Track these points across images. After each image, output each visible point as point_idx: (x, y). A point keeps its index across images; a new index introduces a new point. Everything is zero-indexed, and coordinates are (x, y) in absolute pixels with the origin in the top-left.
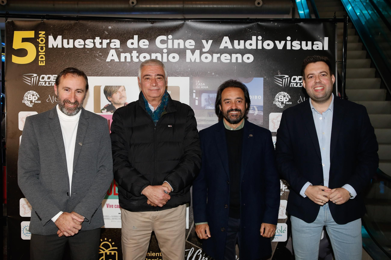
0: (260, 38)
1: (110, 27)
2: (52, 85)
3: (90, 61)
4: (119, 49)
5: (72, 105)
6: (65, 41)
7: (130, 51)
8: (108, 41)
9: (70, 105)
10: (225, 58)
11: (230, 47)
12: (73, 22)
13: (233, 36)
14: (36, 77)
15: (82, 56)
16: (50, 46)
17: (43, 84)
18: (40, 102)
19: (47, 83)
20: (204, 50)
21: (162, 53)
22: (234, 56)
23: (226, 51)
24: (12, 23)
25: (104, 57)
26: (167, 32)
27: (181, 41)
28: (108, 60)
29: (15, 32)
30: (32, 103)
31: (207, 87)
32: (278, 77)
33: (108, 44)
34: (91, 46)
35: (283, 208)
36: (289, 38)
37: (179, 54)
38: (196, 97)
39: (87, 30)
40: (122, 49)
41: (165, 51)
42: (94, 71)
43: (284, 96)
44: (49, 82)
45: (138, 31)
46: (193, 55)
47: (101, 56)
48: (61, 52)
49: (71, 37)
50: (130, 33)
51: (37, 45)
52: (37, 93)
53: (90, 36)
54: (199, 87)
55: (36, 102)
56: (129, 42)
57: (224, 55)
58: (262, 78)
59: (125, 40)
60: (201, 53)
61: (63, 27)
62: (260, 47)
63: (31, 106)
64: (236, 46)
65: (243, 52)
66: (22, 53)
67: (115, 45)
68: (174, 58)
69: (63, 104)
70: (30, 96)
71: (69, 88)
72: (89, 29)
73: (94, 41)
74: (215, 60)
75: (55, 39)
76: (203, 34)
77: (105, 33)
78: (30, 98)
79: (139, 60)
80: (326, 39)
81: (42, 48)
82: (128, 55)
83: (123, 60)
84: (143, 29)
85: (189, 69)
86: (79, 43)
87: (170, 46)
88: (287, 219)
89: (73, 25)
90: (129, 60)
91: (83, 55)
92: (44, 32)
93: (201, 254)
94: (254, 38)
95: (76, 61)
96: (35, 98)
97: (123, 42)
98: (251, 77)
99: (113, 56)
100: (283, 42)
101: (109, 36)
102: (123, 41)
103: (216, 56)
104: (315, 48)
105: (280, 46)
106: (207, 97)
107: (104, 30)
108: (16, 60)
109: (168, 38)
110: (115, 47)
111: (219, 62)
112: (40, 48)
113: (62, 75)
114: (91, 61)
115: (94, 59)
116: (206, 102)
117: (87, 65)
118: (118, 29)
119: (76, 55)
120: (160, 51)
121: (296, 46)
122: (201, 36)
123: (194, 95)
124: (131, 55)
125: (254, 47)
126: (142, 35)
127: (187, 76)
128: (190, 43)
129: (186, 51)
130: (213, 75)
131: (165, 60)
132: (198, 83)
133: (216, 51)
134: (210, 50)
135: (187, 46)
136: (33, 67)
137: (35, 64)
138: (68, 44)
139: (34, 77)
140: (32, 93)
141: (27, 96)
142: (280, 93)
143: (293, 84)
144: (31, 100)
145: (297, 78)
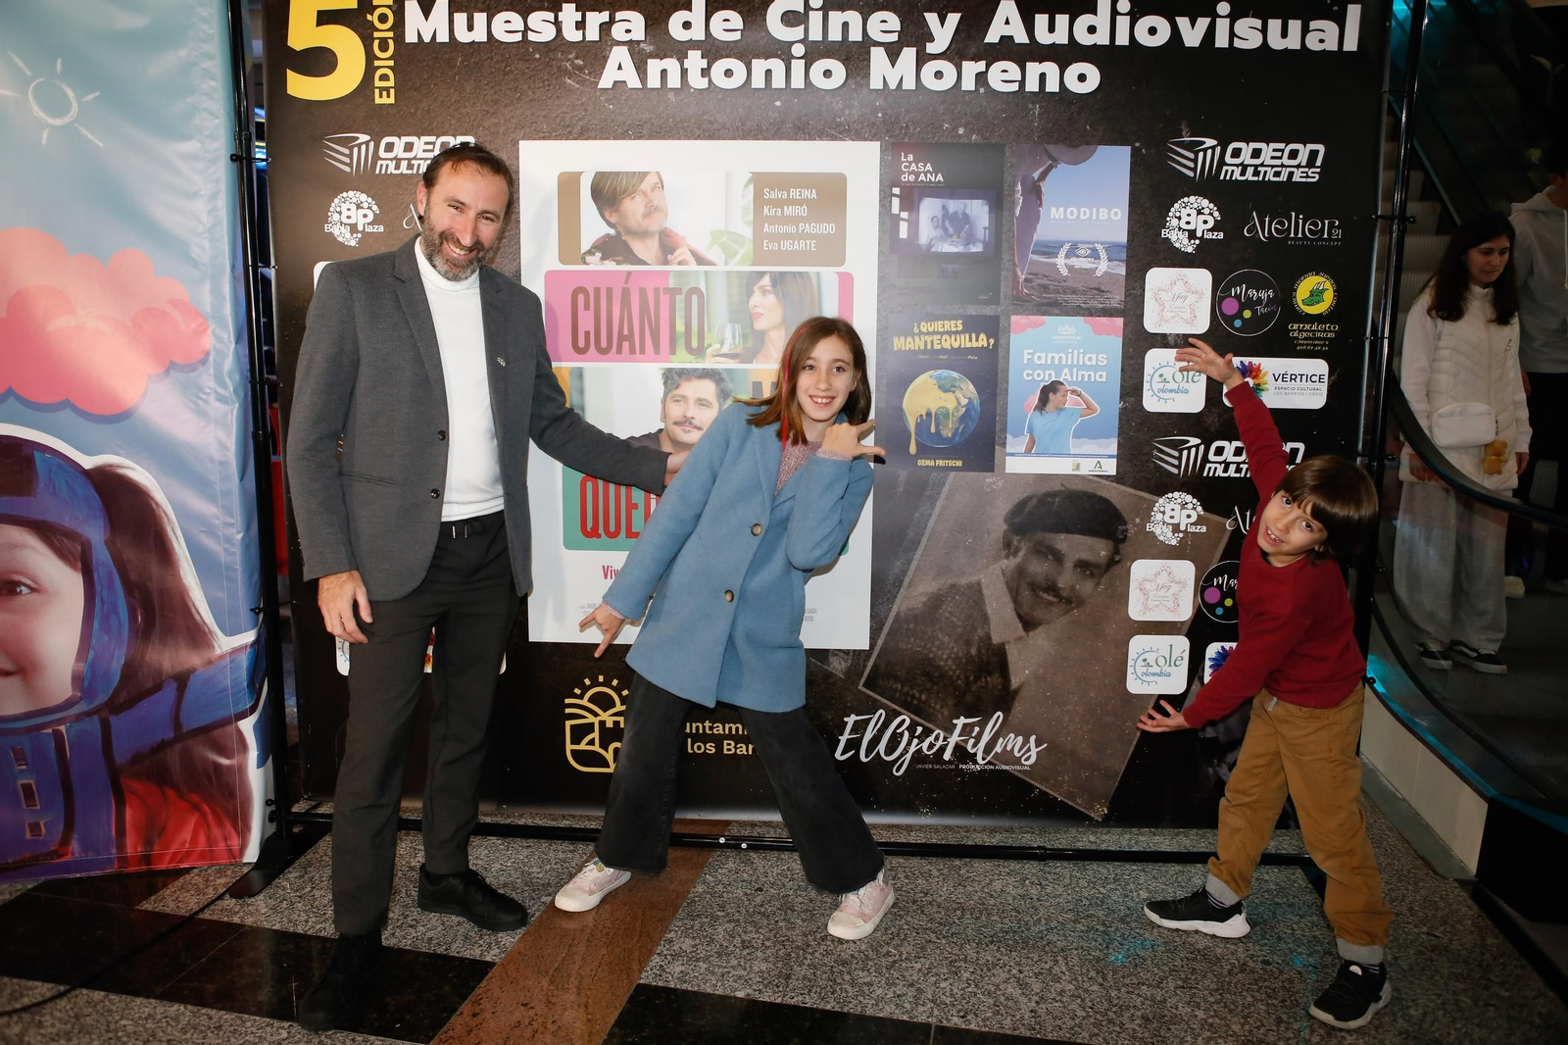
0: (1124, 5)
3: (544, 87)
4: (642, 45)
6: (461, 18)
7: (680, 51)
8: (605, 16)
9: (458, 251)
10: (1003, 76)
11: (1021, 37)
14: (367, 143)
15: (517, 69)
16: (411, 37)
17: (392, 170)
18: (381, 229)
19: (404, 164)
20: (931, 48)
21: (787, 59)
22: (1034, 69)
23: (1007, 50)
25: (590, 73)
27: (853, 17)
28: (606, 81)
30: (357, 232)
31: (940, 177)
32: (1182, 145)
33: (606, 28)
34: (547, 34)
35: (1180, 586)
36: (1223, 8)
37: (845, 61)
38: (902, 209)
40: (651, 44)
41: (798, 50)
42: (558, 120)
43: (1199, 212)
44: (409, 160)
46: (893, 66)
47: (580, 69)
48: (447, 56)
49: (480, 5)
51: (366, 34)
52: (370, 200)
54: (912, 178)
55: (369, 229)
56: (676, 20)
57: (998, 66)
58: (1128, 149)
59: (660, 12)
60: (922, 59)
62: (1123, 39)
63: (354, 243)
64: (1043, 37)
65: (1066, 54)
66: (319, 62)
67: (628, 31)
68: (827, 74)
69: (438, 242)
70: (349, 210)
71: (462, 204)
73: (556, 18)
74: (968, 84)
75: (426, 12)
78: (349, 217)
79: (710, 81)
80: (1354, 13)
81: (384, 47)
82: (672, 65)
83: (654, 81)
85: (880, 115)
86: (506, 26)
87: (816, 35)
88: (1190, 622)
90: (674, 81)
91: (521, 65)
93: (907, 729)
94: (1104, 5)
95: (498, 88)
96: (365, 216)
97: (656, 23)
98: (1088, 144)
99: (620, 68)
100: (1203, 23)
102: (657, 15)
103: (971, 68)
104: (1313, 43)
105: (1192, 35)
106: (939, 214)
108: (300, 86)
109: (807, 7)
110: (626, 37)
111: (982, 90)
112: (376, 43)
113: (448, 160)
115: (557, 78)
116: (936, 227)
117: (532, 100)
119: (497, 66)
120: (783, 51)
121: (1249, 34)
123: (896, 202)
124: (682, 64)
125: (1102, 38)
127: (872, 138)
128: (882, 21)
129: (869, 53)
130: (960, 136)
131: (798, 82)
132: (911, 163)
133: (973, 50)
134: (953, 46)
135: (875, 33)
136: (356, 110)
137: (362, 100)
138: (470, 28)
139: (359, 146)
140: (354, 200)
141: (338, 209)
142: (1186, 199)
143: (1230, 169)
144: (352, 221)
145: (1247, 149)
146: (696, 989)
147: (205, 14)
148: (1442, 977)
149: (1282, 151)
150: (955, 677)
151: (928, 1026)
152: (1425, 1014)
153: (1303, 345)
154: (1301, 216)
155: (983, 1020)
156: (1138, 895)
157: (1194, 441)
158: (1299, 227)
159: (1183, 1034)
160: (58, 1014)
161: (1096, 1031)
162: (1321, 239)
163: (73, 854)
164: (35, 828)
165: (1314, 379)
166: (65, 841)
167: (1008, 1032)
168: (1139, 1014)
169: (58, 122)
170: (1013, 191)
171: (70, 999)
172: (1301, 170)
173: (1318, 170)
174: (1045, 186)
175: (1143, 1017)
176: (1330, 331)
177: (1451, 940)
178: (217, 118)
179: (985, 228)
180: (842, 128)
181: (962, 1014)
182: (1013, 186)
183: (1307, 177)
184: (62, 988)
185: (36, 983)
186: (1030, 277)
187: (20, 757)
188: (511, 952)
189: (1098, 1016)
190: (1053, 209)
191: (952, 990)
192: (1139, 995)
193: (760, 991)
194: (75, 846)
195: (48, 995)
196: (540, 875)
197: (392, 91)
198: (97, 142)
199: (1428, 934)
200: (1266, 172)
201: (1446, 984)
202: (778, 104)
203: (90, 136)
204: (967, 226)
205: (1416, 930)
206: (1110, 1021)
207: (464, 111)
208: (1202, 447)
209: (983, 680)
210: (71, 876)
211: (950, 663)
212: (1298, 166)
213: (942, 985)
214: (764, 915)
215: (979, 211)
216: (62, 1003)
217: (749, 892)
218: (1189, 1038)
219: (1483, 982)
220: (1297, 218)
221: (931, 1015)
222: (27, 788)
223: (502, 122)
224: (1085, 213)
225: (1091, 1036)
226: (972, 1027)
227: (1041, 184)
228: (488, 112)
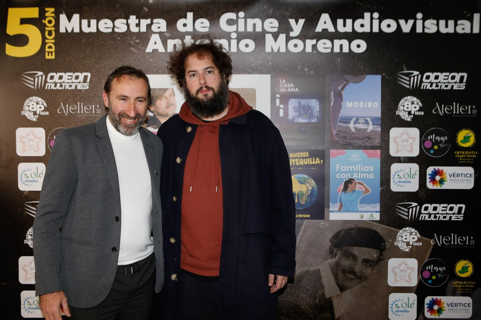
0: (376, 15)
1: (151, 1)
2: (66, 88)
3: (122, 52)
4: (165, 34)
5: (131, 121)
7: (182, 36)
8: (149, 21)
9: (129, 120)
10: (324, 46)
13: (336, 13)
14: (42, 76)
15: (109, 44)
16: (62, 30)
17: (53, 87)
18: (47, 113)
19: (58, 85)
20: (292, 34)
21: (229, 39)
22: (337, 42)
23: (325, 35)
25: (142, 46)
26: (237, 7)
27: (258, 21)
28: (149, 49)
29: (11, 10)
30: (36, 114)
31: (297, 90)
32: (403, 74)
33: (149, 26)
34: (123, 29)
35: (411, 270)
36: (419, 16)
37: (255, 40)
38: (280, 104)
39: (118, 6)
40: (169, 33)
41: (234, 35)
43: (413, 103)
44: (61, 83)
45: (193, 6)
46: (276, 42)
47: (138, 44)
48: (78, 38)
49: (93, 16)
50: (181, 9)
51: (42, 28)
52: (43, 100)
53: (121, 15)
54: (285, 90)
55: (42, 113)
56: (180, 24)
57: (322, 42)
58: (380, 76)
59: (173, 19)
60: (288, 39)
62: (376, 30)
63: (34, 120)
64: (341, 29)
65: (351, 36)
66: (21, 40)
67: (159, 28)
68: (247, 46)
69: (118, 119)
70: (33, 105)
71: (126, 97)
72: (121, 4)
73: (127, 22)
74: (309, 49)
75: (69, 19)
76: (290, 10)
77: (143, 9)
78: (33, 108)
80: (477, 17)
81: (50, 33)
82: (178, 42)
83: (170, 49)
85: (270, 63)
86: (105, 25)
87: (241, 29)
88: (417, 287)
91: (111, 42)
92: (52, 10)
94: (367, 15)
95: (101, 52)
96: (40, 108)
97: (171, 24)
98: (362, 74)
99: (155, 43)
100: (411, 22)
101: (150, 14)
102: (171, 21)
103: (310, 43)
104: (459, 30)
105: (406, 27)
106: (297, 105)
107: (143, 5)
108: (11, 51)
109: (238, 17)
110: (158, 30)
111: (315, 52)
112: (47, 33)
113: (114, 77)
115: (127, 48)
116: (296, 111)
117: (117, 57)
118: (164, 3)
119: (101, 42)
120: (227, 36)
121: (431, 26)
122: (288, 13)
123: (278, 101)
125: (367, 29)
126: (200, 11)
127: (267, 73)
128: (270, 23)
129: (265, 36)
130: (306, 72)
131: (234, 49)
132: (284, 84)
133: (310, 35)
134: (302, 33)
135: (267, 28)
136: (37, 61)
137: (39, 57)
138: (89, 26)
139: (38, 77)
140: (35, 101)
141: (28, 105)
142: (406, 98)
143: (425, 84)
144: (34, 110)
145: (432, 75)
149: (448, 76)
150: (309, 314)
153: (462, 161)
154: (458, 104)
157: (414, 204)
158: (457, 109)
162: (467, 114)
165: (467, 176)
170: (329, 96)
172: (457, 84)
173: (465, 84)
174: (344, 93)
176: (474, 154)
179: (318, 112)
180: (253, 69)
182: (330, 92)
183: (460, 87)
186: (338, 132)
190: (348, 103)
200: (441, 85)
204: (310, 111)
207: (86, 62)
208: (418, 207)
209: (322, 315)
211: (307, 307)
215: (315, 104)
220: (456, 105)
223: (103, 67)
224: (362, 105)
227: (342, 92)
228: (96, 62)
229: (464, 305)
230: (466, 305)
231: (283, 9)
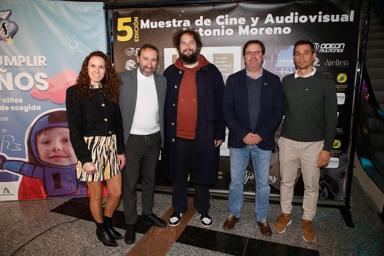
0: (297, 14)
1: (183, 11)
4: (189, 27)
5: (149, 70)
6: (152, 23)
8: (182, 21)
9: (148, 69)
10: (268, 31)
11: (273, 22)
12: (156, 9)
13: (276, 13)
14: (133, 50)
15: (163, 33)
16: (142, 28)
20: (252, 25)
21: (221, 29)
22: (276, 29)
23: (269, 25)
24: (117, 13)
26: (225, 12)
27: (235, 19)
29: (119, 19)
30: (131, 68)
33: (182, 24)
34: (170, 26)
36: (320, 13)
37: (233, 29)
39: (167, 14)
40: (192, 27)
41: (223, 27)
45: (203, 13)
46: (244, 29)
48: (149, 31)
49: (156, 20)
50: (197, 15)
51: (133, 27)
52: (134, 62)
53: (169, 19)
55: (134, 68)
56: (197, 22)
57: (267, 29)
59: (193, 20)
60: (250, 28)
61: (150, 13)
62: (296, 21)
64: (278, 21)
65: (283, 26)
66: (124, 33)
67: (187, 24)
68: (229, 32)
69: (143, 69)
70: (130, 64)
71: (147, 58)
72: (168, 14)
73: (172, 22)
74: (261, 33)
75: (145, 22)
76: (251, 12)
77: (179, 15)
78: (130, 65)
79: (204, 34)
80: (352, 12)
81: (136, 30)
84: (206, 11)
85: (241, 40)
86: (161, 24)
87: (227, 23)
89: (157, 11)
91: (164, 32)
92: (137, 18)
94: (292, 14)
95: (159, 37)
96: (133, 65)
98: (288, 45)
100: (315, 17)
101: (182, 18)
102: (192, 21)
103: (261, 29)
104: (342, 20)
105: (313, 19)
107: (179, 13)
108: (120, 39)
109: (225, 17)
110: (186, 26)
111: (264, 34)
112: (135, 29)
113: (142, 49)
114: (170, 36)
117: (167, 40)
118: (189, 12)
119: (159, 33)
120: (220, 27)
121: (326, 19)
122: (250, 14)
125: (291, 21)
126: (206, 15)
127: (239, 46)
128: (241, 20)
129: (238, 27)
131: (223, 34)
133: (262, 25)
134: (257, 25)
135: (240, 22)
136: (131, 43)
137: (132, 41)
138: (154, 25)
139: (132, 50)
140: (131, 62)
141: (128, 64)
143: (322, 50)
144: (130, 66)
145: (326, 45)
146: (199, 227)
147: (102, 25)
148: (368, 235)
149: (334, 45)
151: (247, 237)
152: (362, 243)
153: (339, 90)
154: (339, 60)
155: (259, 237)
156: (299, 212)
158: (338, 63)
159: (303, 243)
160: (77, 223)
161: (284, 241)
162: (344, 65)
163: (78, 193)
164: (71, 187)
165: (341, 97)
166: (77, 190)
167: (264, 240)
168: (294, 238)
169: (74, 48)
170: (271, 57)
171: (79, 221)
172: (339, 49)
173: (343, 49)
174: (278, 55)
175: (295, 239)
176: (346, 86)
177: (372, 227)
178: (104, 45)
180: (233, 44)
181: (255, 235)
183: (340, 51)
184: (77, 219)
185: (73, 217)
187: (69, 174)
188: (162, 217)
189: (285, 238)
190: (280, 60)
191: (253, 230)
192: (295, 234)
193: (212, 228)
194: (79, 191)
195: (75, 220)
196: (169, 202)
197: (138, 39)
198: (81, 52)
199: (367, 225)
200: (330, 50)
201: (368, 237)
202: (219, 39)
203: (80, 51)
205: (364, 224)
206: (287, 239)
207: (153, 43)
210: (78, 197)
212: (338, 49)
213: (251, 229)
214: (215, 212)
216: (77, 221)
217: (212, 207)
218: (304, 244)
219: (378, 237)
220: (338, 61)
221: (248, 235)
222: (70, 180)
223: (161, 44)
224: (287, 61)
225: (282, 242)
226: (257, 238)
227: (277, 55)
228: (158, 42)
229: (334, 162)
230: (335, 162)
231: (248, 13)
